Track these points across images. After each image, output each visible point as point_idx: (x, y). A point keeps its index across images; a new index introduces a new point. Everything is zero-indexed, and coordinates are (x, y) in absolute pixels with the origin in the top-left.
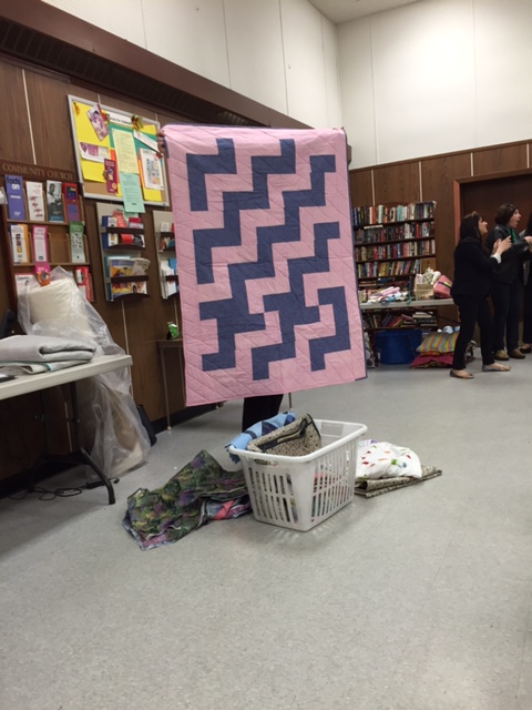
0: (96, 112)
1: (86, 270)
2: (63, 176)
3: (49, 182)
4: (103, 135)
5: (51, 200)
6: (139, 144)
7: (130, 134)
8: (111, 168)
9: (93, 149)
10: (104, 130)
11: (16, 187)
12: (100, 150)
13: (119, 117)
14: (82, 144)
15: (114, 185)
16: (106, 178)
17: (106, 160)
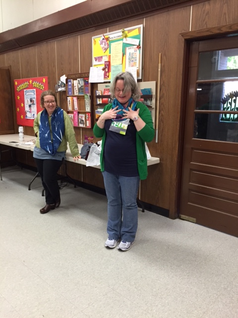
0: (103, 39)
1: (89, 114)
2: (86, 75)
3: (78, 79)
4: (106, 49)
5: (80, 86)
6: (126, 46)
7: (121, 42)
8: (107, 65)
9: (99, 59)
10: (106, 46)
11: (70, 83)
12: (103, 58)
14: (95, 58)
15: (107, 74)
17: (105, 62)
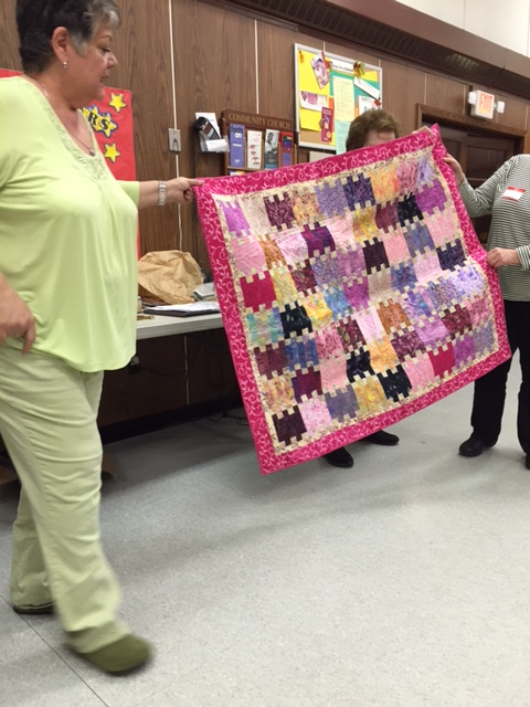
0: (320, 60)
2: (281, 125)
3: (268, 131)
4: (324, 83)
5: (268, 148)
6: (359, 91)
7: (351, 81)
8: (328, 116)
9: (312, 97)
10: (325, 78)
11: (238, 135)
12: (319, 98)
13: (342, 63)
14: (302, 92)
15: (328, 134)
16: (322, 127)
17: (323, 108)
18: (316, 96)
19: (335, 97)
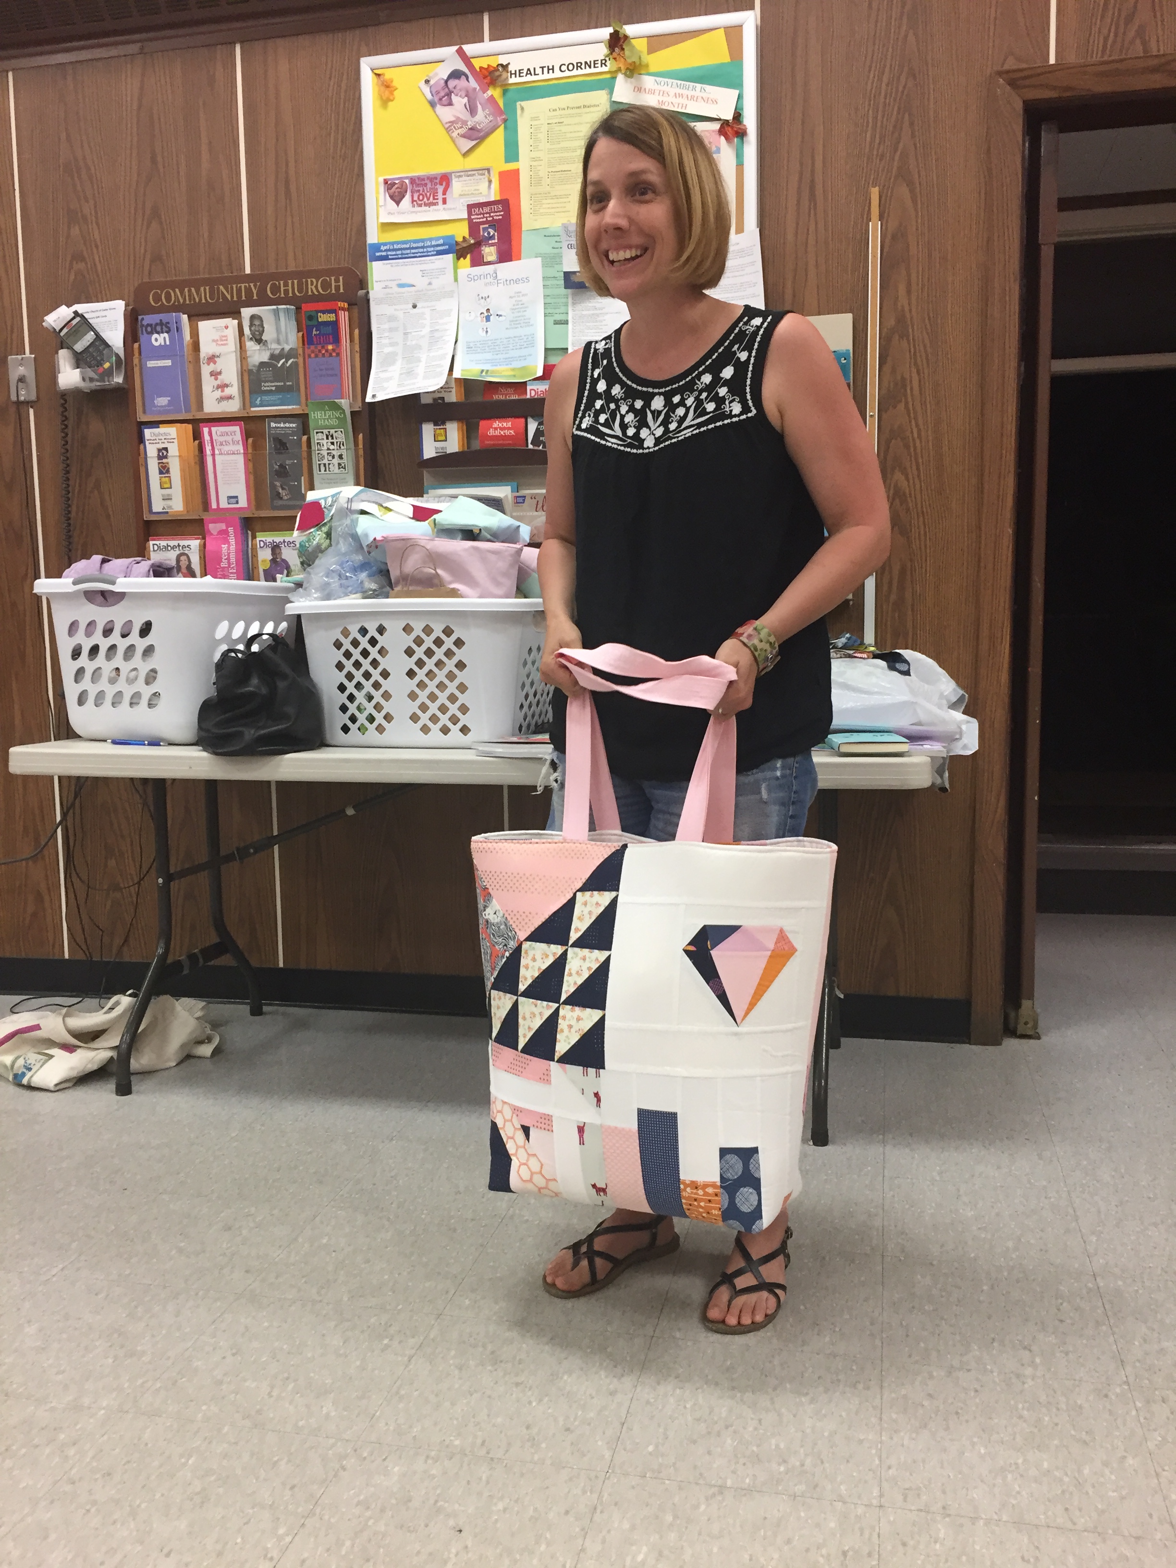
0: (456, 75)
2: (315, 287)
3: (247, 312)
4: (477, 136)
5: (257, 355)
9: (431, 188)
10: (482, 117)
11: (160, 339)
12: (457, 183)
14: (389, 184)
17: (470, 207)
18: (445, 179)
19: (523, 165)
